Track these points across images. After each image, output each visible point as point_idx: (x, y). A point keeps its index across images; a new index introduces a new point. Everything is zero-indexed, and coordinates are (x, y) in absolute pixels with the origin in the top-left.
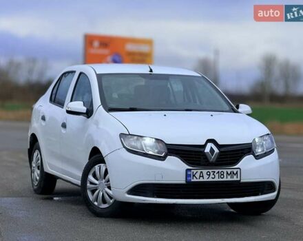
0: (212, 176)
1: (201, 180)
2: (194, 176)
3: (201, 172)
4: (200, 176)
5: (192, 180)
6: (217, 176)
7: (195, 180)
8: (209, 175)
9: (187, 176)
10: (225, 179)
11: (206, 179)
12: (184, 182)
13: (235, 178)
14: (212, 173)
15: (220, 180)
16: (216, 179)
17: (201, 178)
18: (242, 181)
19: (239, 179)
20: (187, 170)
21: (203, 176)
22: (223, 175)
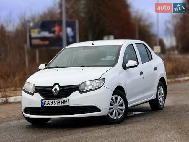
2: (45, 103)
3: (48, 101)
4: (48, 103)
5: (44, 106)
6: (56, 103)
7: (45, 105)
8: (52, 103)
9: (42, 103)
10: (60, 105)
11: (50, 105)
12: (41, 107)
13: (66, 104)
15: (58, 105)
16: (56, 105)
17: (48, 104)
18: (70, 106)
19: (68, 105)
20: (42, 100)
21: (49, 103)
22: (59, 102)
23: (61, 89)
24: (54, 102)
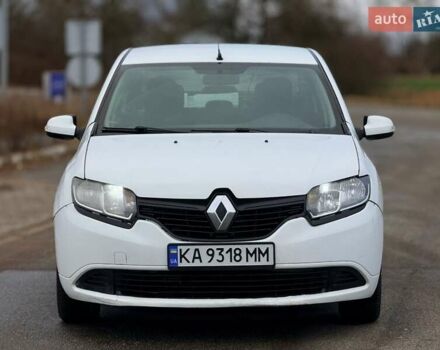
0: (217, 256)
1: (197, 263)
2: (182, 256)
3: (197, 250)
4: (194, 258)
5: (180, 265)
6: (227, 257)
7: (184, 264)
8: (212, 255)
9: (170, 256)
10: (243, 263)
11: (205, 262)
12: (165, 267)
13: (263, 262)
14: (217, 252)
15: (234, 264)
16: (227, 263)
17: (197, 261)
18: (278, 266)
19: (271, 263)
20: (171, 246)
21: (199, 258)
22: (239, 255)
23: (242, 208)
24: (220, 254)
